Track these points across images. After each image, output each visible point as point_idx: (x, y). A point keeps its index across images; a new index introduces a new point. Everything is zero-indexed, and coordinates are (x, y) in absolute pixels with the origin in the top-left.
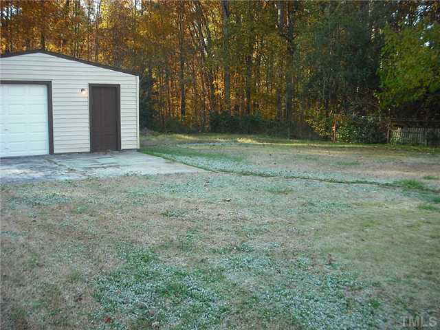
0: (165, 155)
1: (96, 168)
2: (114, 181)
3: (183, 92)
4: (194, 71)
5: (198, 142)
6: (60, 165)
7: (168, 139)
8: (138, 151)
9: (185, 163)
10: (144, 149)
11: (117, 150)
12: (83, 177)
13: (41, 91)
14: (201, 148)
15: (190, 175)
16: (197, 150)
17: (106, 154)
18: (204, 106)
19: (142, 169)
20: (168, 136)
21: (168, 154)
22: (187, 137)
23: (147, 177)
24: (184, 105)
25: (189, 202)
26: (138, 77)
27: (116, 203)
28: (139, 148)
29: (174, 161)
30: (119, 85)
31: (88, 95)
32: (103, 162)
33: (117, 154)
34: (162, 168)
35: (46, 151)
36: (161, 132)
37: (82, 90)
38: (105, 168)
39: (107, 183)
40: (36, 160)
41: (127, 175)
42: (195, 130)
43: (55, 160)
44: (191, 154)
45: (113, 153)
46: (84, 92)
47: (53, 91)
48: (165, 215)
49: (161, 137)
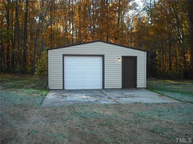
0: (158, 91)
1: (122, 97)
2: (128, 106)
3: (170, 60)
4: (176, 50)
5: (177, 84)
6: (105, 95)
7: (162, 82)
8: (145, 88)
9: (168, 97)
10: (149, 88)
11: (135, 88)
12: (114, 103)
13: (100, 59)
14: (178, 87)
15: (170, 104)
16: (176, 88)
17: (129, 90)
18: (181, 66)
19: (145, 99)
20: (162, 81)
21: (161, 91)
22: (171, 82)
23: (147, 104)
24: (170, 66)
25: (168, 123)
26: (146, 52)
27: (126, 121)
28: (146, 87)
29: (163, 95)
30: (137, 57)
31: (121, 61)
32: (126, 94)
33: (135, 90)
34: (156, 99)
35: (101, 87)
36: (159, 79)
37: (119, 59)
38: (126, 97)
39: (125, 107)
40: (95, 92)
41: (136, 103)
42: (176, 78)
43: (104, 92)
44: (172, 91)
45: (133, 90)
46: (119, 60)
47: (105, 59)
48: (152, 132)
49: (158, 81)
